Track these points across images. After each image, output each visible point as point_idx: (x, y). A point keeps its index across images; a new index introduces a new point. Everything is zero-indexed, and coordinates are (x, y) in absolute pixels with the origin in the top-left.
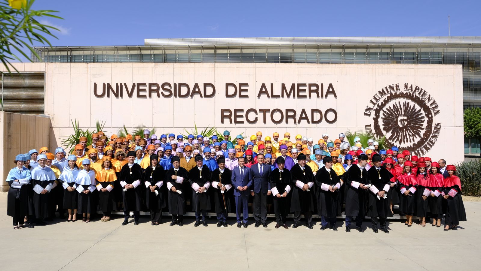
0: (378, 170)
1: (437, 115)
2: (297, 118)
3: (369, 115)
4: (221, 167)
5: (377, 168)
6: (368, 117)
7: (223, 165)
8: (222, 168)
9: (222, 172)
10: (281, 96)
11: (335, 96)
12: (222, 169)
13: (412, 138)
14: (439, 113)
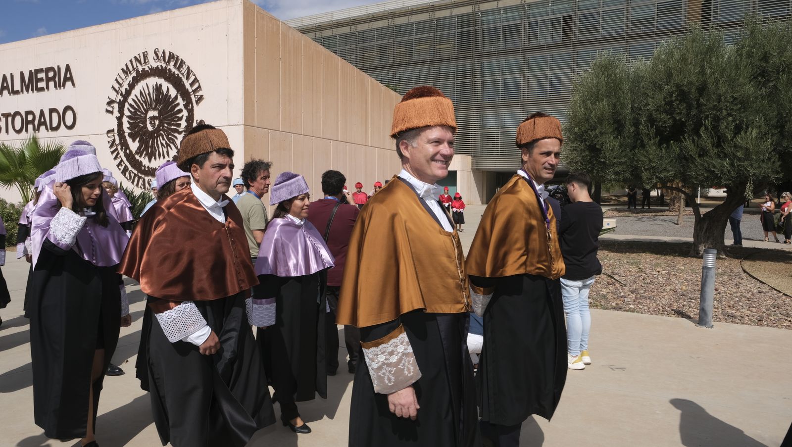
3: (112, 113)
6: (109, 115)
11: (73, 84)
13: (165, 150)
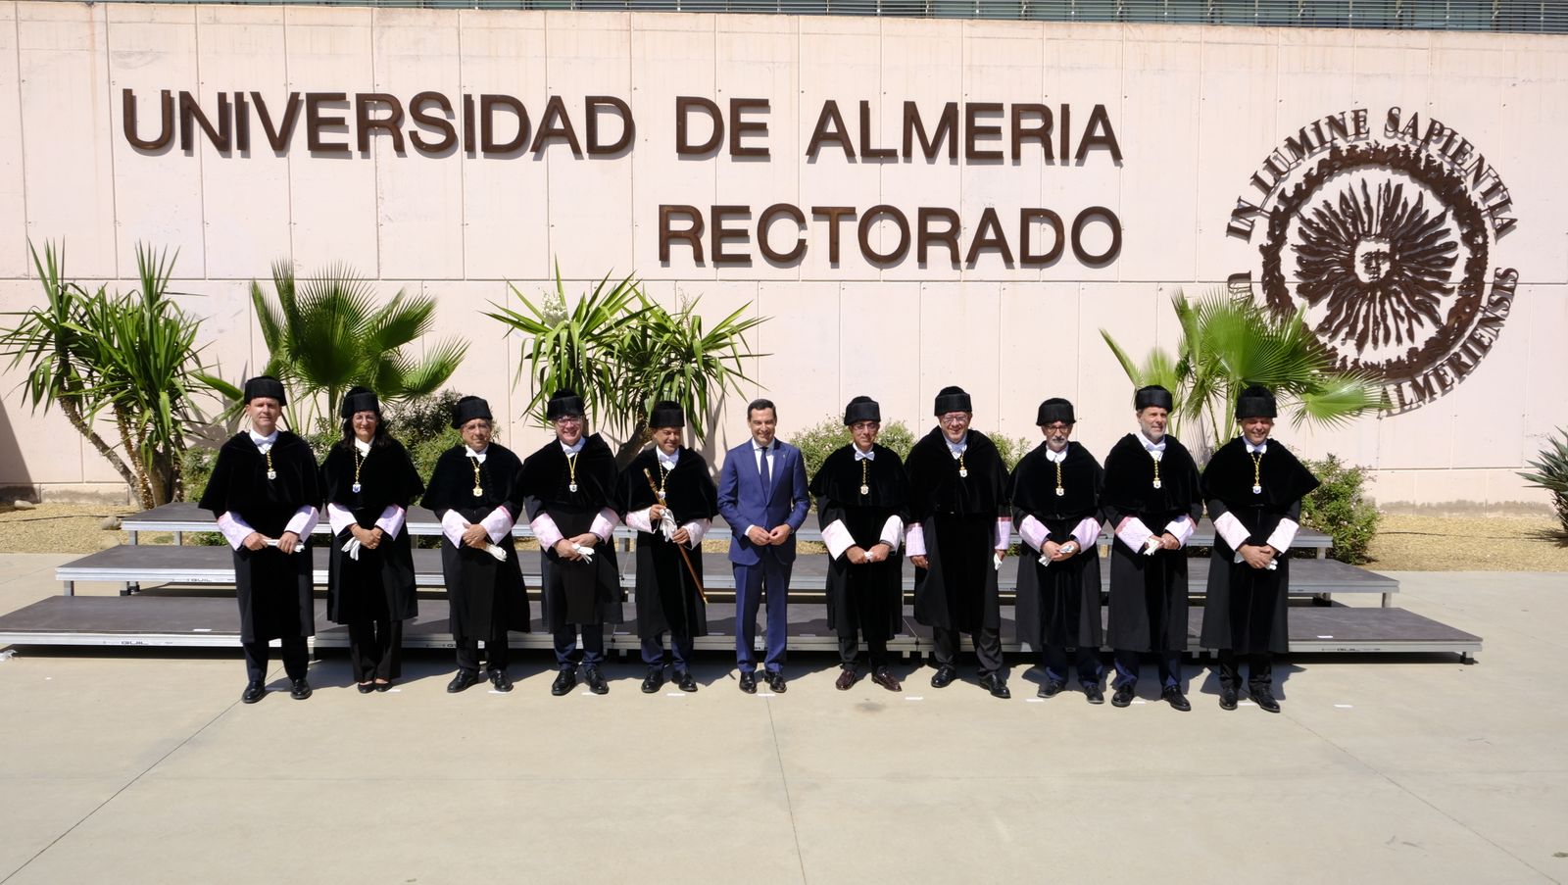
0: (1256, 454)
1: (1508, 238)
2: (965, 242)
4: (665, 442)
5: (1250, 449)
6: (1237, 242)
7: (672, 437)
8: (668, 446)
9: (669, 465)
10: (900, 153)
11: (1117, 156)
12: (670, 454)
14: (1515, 227)
